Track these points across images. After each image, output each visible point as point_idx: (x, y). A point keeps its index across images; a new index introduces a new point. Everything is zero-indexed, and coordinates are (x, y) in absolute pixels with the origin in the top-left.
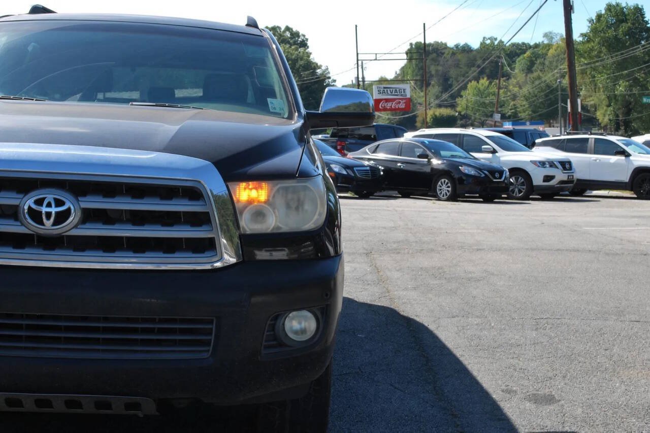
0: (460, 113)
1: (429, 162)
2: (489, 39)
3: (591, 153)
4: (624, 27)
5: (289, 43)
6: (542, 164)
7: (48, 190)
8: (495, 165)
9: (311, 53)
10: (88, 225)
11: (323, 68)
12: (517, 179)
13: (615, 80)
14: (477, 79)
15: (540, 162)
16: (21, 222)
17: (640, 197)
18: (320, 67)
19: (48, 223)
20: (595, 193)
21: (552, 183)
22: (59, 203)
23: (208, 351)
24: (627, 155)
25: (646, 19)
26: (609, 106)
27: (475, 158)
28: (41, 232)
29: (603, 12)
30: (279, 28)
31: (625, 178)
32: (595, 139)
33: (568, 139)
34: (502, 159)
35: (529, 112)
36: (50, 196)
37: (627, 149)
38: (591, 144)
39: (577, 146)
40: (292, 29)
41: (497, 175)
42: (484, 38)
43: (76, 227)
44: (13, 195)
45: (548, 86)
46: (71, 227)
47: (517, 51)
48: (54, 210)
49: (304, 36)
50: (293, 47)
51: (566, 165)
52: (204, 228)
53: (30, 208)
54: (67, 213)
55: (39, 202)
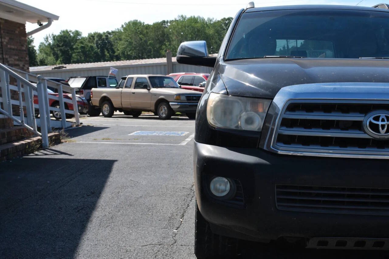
7: (382, 111)
16: (364, 131)
19: (383, 132)
36: (383, 114)
44: (358, 114)
48: (386, 123)
55: (377, 119)
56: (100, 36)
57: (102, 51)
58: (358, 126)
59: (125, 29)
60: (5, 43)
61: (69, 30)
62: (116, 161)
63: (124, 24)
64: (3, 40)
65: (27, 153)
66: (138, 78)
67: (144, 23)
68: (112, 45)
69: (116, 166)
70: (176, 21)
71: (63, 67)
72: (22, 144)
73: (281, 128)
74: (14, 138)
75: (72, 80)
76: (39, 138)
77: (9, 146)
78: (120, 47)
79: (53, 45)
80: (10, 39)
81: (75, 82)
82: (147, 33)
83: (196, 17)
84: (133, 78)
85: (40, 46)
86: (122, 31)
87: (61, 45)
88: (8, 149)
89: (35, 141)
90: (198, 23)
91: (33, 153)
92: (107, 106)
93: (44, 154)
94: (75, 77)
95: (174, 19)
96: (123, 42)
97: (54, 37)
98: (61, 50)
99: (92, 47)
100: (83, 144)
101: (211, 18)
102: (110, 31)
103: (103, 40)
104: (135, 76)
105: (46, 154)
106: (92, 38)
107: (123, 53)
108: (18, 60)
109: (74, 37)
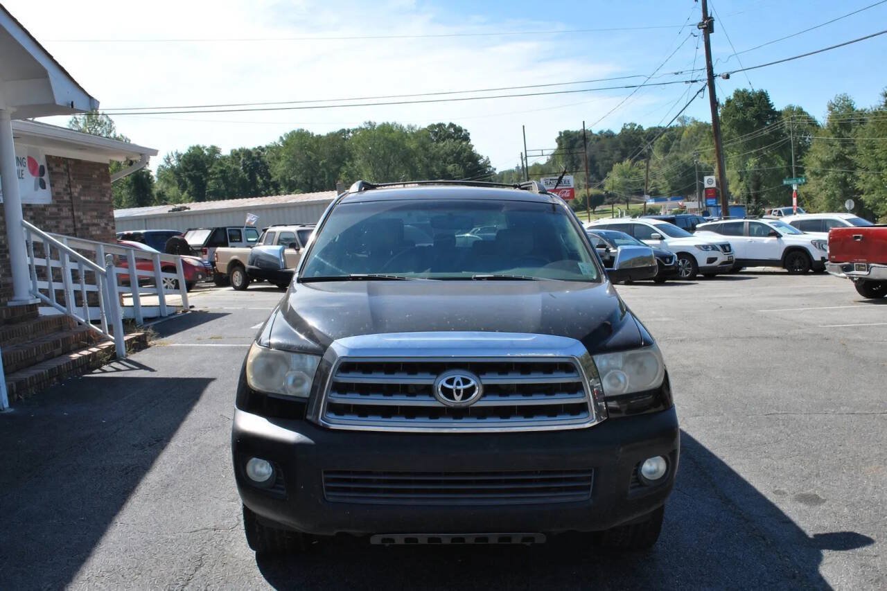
0: (607, 192)
1: (608, 251)
2: (629, 124)
3: (746, 235)
4: (752, 110)
5: (453, 137)
6: (705, 248)
7: (457, 371)
8: (665, 251)
9: (473, 146)
10: (488, 398)
11: (485, 158)
12: (683, 262)
13: (745, 158)
14: (620, 162)
15: (703, 246)
16: (435, 397)
17: (792, 272)
18: (481, 158)
19: (458, 398)
20: (749, 269)
21: (716, 264)
22: (466, 382)
23: (588, 494)
24: (778, 235)
25: (770, 102)
26: (741, 180)
27: (647, 245)
28: (453, 405)
29: (732, 97)
30: (444, 125)
31: (778, 256)
32: (750, 222)
33: (725, 224)
34: (669, 244)
35: (669, 189)
36: (458, 376)
37: (777, 229)
38: (746, 226)
39: (732, 229)
40: (455, 125)
41: (668, 260)
42: (625, 124)
43: (479, 400)
44: (427, 375)
45: (685, 166)
46: (476, 400)
47: (654, 133)
48: (462, 387)
49: (466, 130)
50: (457, 141)
51: (726, 247)
52: (579, 394)
53: (442, 386)
54: (472, 389)
55: (450, 382)
56: (247, 153)
57: (252, 176)
58: (428, 390)
59: (285, 143)
60: (76, 194)
61: (201, 146)
62: (213, 379)
63: (283, 136)
64: (73, 190)
65: (90, 370)
66: (282, 233)
67: (313, 134)
68: (267, 168)
69: (209, 391)
70: (361, 129)
71: (185, 208)
72: (85, 356)
73: (332, 395)
74: (74, 346)
75: (190, 233)
76: (111, 343)
77: (61, 362)
78: (278, 170)
79: (179, 168)
80: (84, 187)
81: (195, 235)
82: (318, 147)
83: (390, 123)
84: (275, 232)
85: (159, 170)
86: (281, 145)
87: (189, 168)
88: (59, 367)
89: (103, 350)
90: (393, 131)
91: (99, 368)
92: (238, 273)
93: (114, 370)
94: (196, 229)
95: (358, 127)
96: (282, 162)
97: (179, 156)
98: (190, 177)
99: (236, 170)
100: (177, 349)
101: (413, 125)
102: (263, 146)
103: (253, 159)
104: (278, 229)
105: (118, 370)
106: (236, 157)
107: (283, 178)
108: (97, 217)
109: (210, 156)
